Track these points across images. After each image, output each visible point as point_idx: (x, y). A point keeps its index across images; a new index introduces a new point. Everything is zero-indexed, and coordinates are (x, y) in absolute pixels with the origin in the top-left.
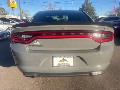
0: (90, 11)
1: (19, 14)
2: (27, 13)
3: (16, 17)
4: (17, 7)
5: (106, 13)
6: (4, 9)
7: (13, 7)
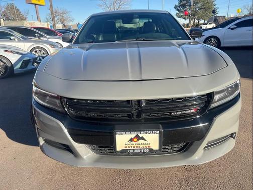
0: (203, 6)
1: (48, 17)
2: (65, 16)
3: (45, 25)
4: (44, 4)
5: (240, 10)
6: (16, 7)
7: (36, 4)
